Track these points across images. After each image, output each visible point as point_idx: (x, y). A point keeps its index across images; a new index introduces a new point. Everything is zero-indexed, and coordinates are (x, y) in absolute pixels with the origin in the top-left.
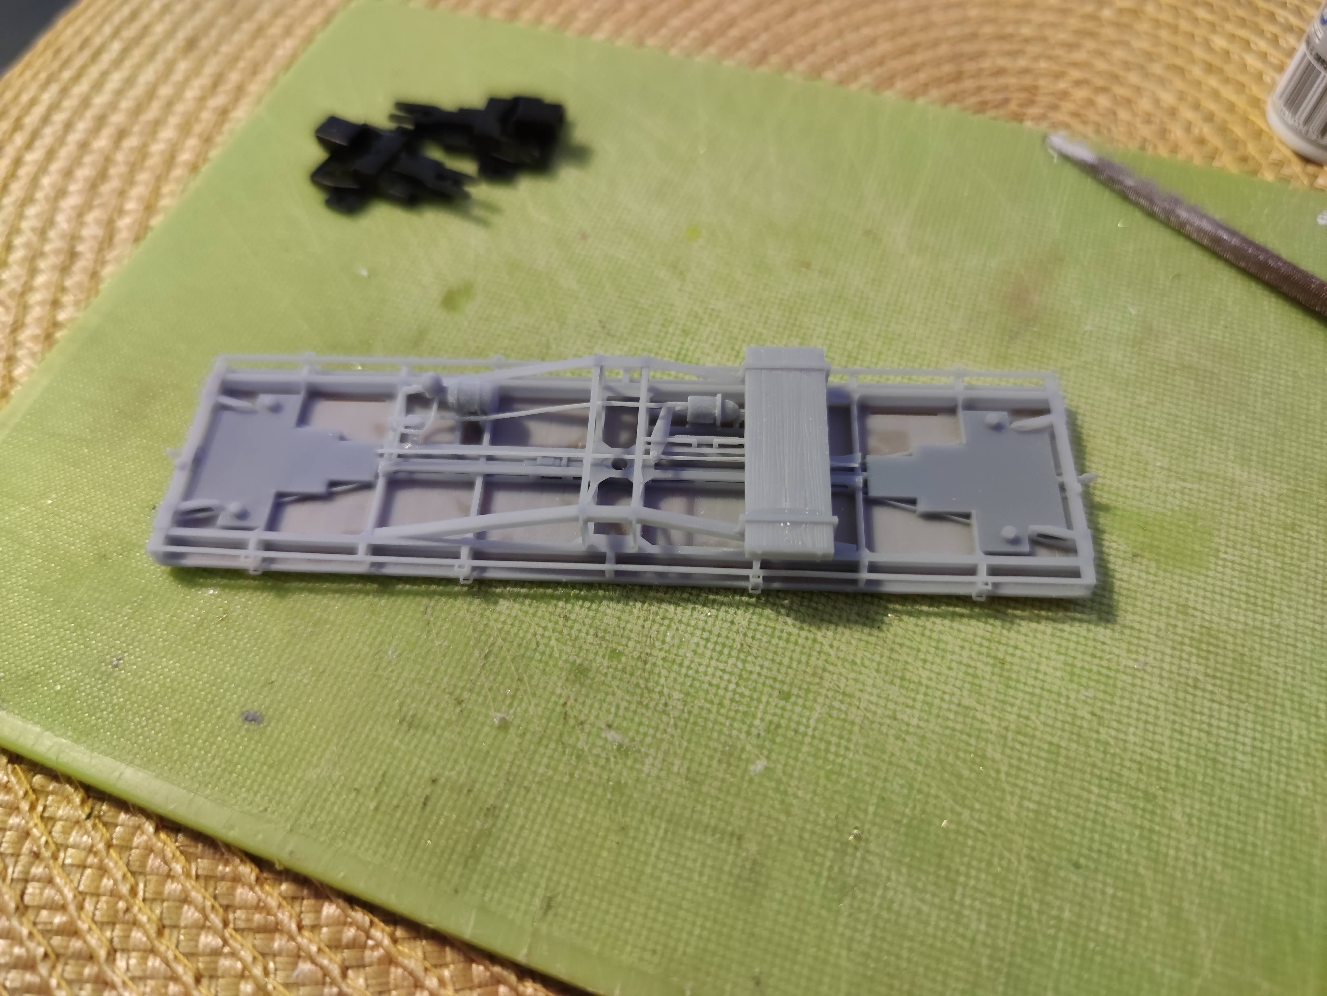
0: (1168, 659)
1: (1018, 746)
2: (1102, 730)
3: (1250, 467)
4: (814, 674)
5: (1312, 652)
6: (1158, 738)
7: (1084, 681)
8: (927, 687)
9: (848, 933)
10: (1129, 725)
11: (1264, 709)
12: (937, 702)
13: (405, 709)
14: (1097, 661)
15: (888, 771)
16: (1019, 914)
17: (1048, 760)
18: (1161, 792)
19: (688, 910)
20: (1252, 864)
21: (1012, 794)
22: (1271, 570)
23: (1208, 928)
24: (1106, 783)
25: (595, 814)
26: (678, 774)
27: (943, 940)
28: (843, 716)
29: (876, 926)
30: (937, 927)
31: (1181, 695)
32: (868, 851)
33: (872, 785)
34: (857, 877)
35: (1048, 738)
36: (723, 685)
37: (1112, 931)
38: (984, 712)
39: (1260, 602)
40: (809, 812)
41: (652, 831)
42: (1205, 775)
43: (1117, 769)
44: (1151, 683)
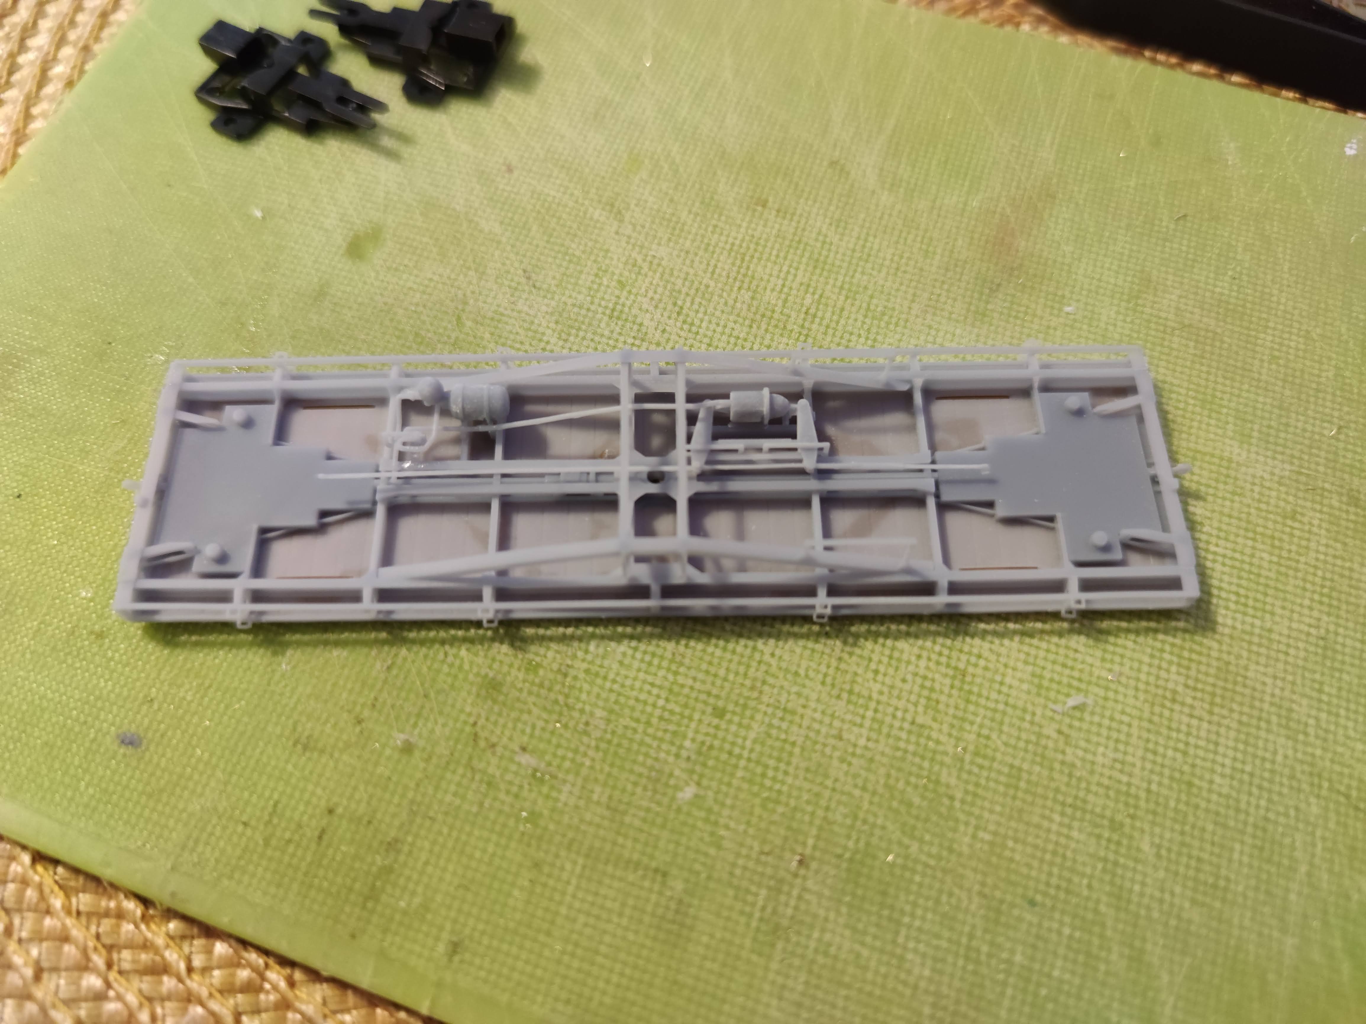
0: (1145, 668)
1: (976, 770)
2: (1069, 750)
3: (1250, 444)
4: (752, 688)
5: (1305, 659)
6: (1129, 759)
7: (1052, 695)
8: (878, 702)
9: (780, 980)
10: (1098, 744)
11: (1248, 725)
12: (888, 719)
13: (300, 729)
14: (1067, 672)
15: (830, 799)
16: (967, 958)
17: (1007, 786)
18: (1128, 821)
19: (606, 956)
20: (1224, 900)
21: (967, 824)
22: (1265, 564)
23: (1171, 973)
24: (1069, 811)
25: (506, 847)
26: (598, 803)
27: (883, 987)
28: (783, 736)
29: (810, 972)
30: (877, 972)
31: (1157, 709)
32: (804, 889)
33: (813, 814)
34: (792, 918)
35: (1009, 760)
36: (651, 700)
37: (1067, 976)
38: (940, 731)
39: (1251, 602)
40: (741, 845)
41: (568, 866)
42: (1178, 800)
43: (1082, 794)
44: (1125, 696)
